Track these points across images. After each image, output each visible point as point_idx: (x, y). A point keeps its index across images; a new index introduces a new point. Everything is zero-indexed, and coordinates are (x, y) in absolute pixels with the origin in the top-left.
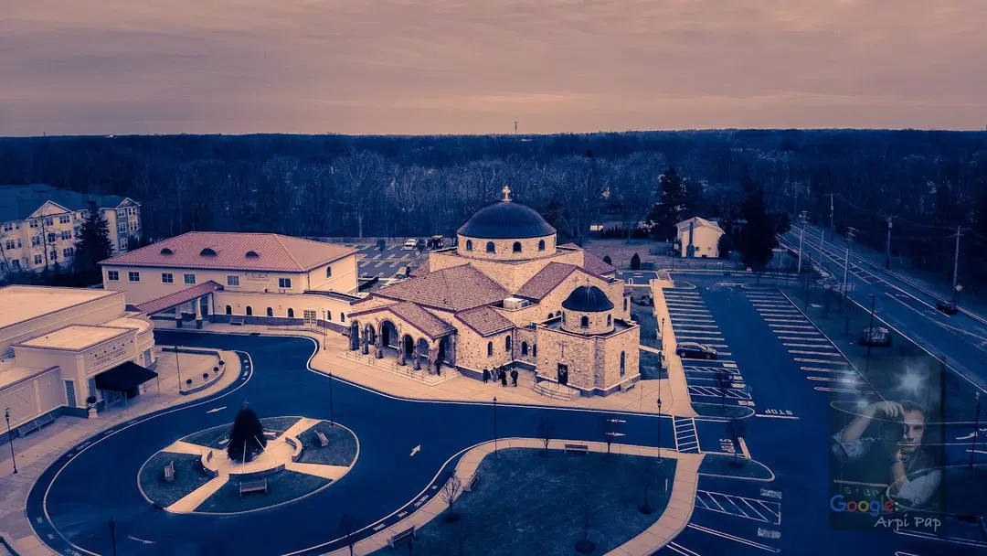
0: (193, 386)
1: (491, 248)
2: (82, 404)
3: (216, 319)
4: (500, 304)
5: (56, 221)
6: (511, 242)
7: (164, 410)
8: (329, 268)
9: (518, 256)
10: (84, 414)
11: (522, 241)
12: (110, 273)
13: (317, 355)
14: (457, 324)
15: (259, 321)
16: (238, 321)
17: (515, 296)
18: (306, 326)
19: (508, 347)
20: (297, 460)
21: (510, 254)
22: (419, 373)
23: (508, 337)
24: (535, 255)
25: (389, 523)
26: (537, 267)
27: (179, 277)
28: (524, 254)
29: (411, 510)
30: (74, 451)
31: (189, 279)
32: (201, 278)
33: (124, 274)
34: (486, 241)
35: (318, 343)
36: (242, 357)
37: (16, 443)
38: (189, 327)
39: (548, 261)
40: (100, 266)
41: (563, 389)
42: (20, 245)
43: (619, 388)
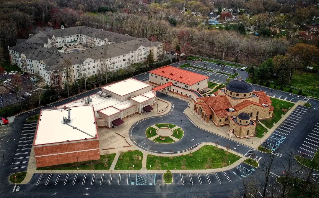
0: (160, 112)
1: (231, 93)
2: (140, 113)
3: (170, 91)
4: (228, 110)
5: (143, 50)
6: (236, 93)
7: (154, 117)
8: (199, 83)
9: (237, 97)
10: (140, 114)
11: (239, 94)
12: (151, 75)
13: (187, 109)
14: (214, 113)
15: (179, 94)
16: (175, 93)
17: (233, 108)
18: (189, 99)
19: (226, 120)
20: (172, 135)
21: (235, 96)
22: (204, 121)
23: (226, 119)
24: (243, 97)
25: (180, 152)
26: (242, 101)
27: (165, 79)
28: (239, 97)
29: (185, 151)
30: (137, 122)
31: (167, 80)
32: (169, 81)
33: (154, 75)
34: (230, 92)
35: (189, 104)
36: (172, 105)
37: (129, 118)
38: (165, 92)
39: (246, 99)
40: (149, 73)
41: (232, 134)
42: (134, 56)
43: (246, 138)
